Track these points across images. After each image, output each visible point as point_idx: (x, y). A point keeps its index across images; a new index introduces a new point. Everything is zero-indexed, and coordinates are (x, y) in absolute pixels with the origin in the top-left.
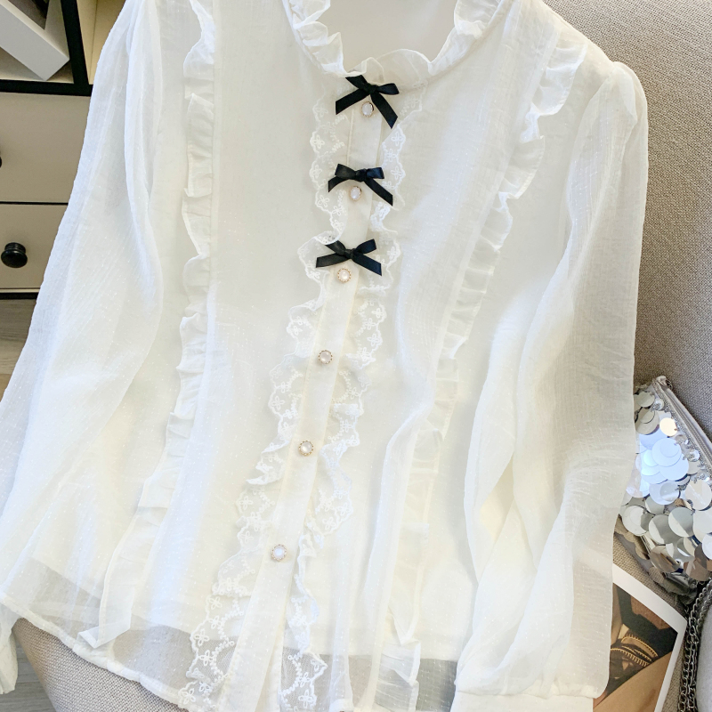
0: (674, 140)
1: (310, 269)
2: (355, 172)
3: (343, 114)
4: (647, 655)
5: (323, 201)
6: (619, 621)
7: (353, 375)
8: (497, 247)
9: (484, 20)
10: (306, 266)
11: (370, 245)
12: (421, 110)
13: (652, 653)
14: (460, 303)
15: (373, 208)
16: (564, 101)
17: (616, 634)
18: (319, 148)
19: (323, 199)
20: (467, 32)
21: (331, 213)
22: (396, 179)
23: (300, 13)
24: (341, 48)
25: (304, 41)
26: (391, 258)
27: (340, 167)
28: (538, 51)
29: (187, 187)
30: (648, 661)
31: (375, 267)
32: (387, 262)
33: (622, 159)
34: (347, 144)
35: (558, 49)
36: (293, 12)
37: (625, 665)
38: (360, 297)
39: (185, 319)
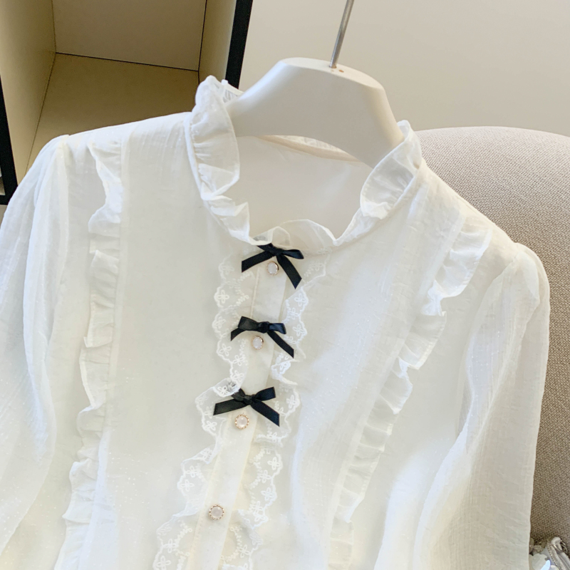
1: (207, 418)
2: (258, 324)
3: (249, 272)
5: (225, 349)
7: (245, 531)
8: (396, 410)
9: (390, 201)
10: (204, 414)
11: (269, 393)
12: (324, 275)
14: (357, 458)
15: (275, 357)
16: (467, 282)
18: (223, 302)
19: (225, 348)
20: (372, 214)
21: (232, 363)
22: (298, 335)
23: (209, 184)
24: (248, 219)
25: (212, 208)
26: (290, 407)
27: (243, 320)
28: (442, 233)
29: (86, 336)
31: (274, 417)
32: (286, 411)
33: (522, 336)
34: (252, 296)
35: (462, 232)
36: (201, 181)
38: (257, 444)
39: (76, 464)
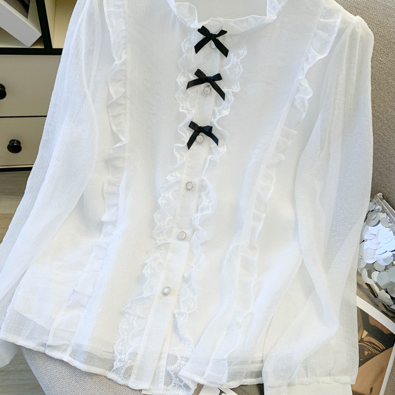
0: (381, 59)
4: (379, 348)
6: (362, 328)
13: (381, 346)
17: (360, 335)
30: (380, 351)
37: (366, 353)
